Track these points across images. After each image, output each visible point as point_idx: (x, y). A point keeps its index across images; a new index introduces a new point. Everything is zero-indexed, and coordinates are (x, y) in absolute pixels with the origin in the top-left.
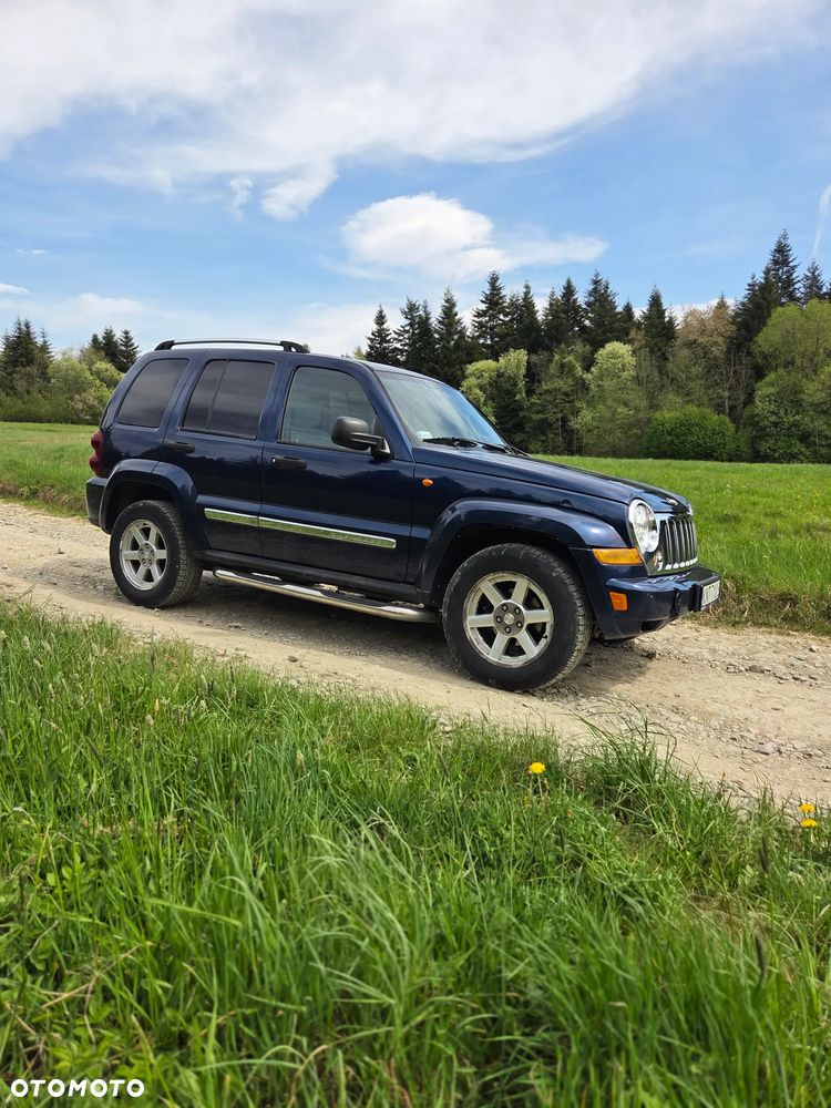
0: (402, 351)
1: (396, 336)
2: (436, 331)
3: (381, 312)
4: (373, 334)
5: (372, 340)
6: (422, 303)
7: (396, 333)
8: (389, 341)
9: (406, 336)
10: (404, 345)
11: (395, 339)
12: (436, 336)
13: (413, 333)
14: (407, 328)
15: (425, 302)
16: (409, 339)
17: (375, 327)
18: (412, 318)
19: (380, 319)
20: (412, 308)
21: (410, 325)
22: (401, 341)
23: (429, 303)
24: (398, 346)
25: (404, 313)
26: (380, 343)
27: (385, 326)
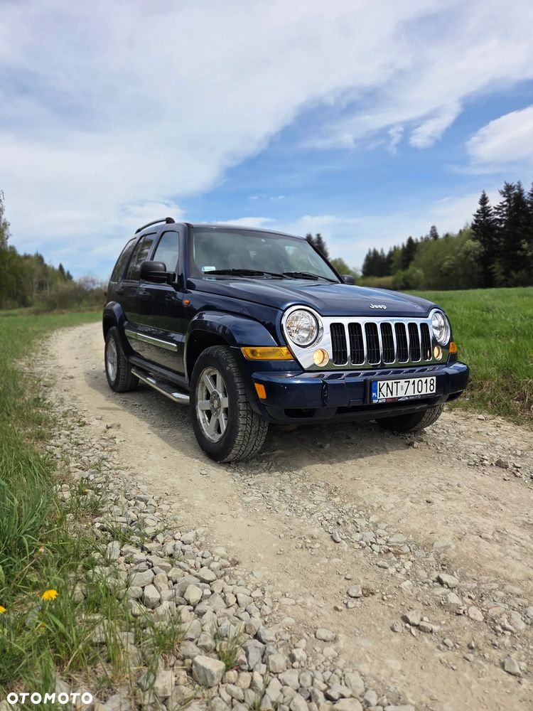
0: (501, 221)
1: (496, 211)
2: (529, 202)
3: (484, 195)
4: (478, 212)
5: (476, 216)
6: (515, 183)
7: (495, 208)
8: (490, 215)
9: (504, 209)
10: (502, 216)
11: (495, 213)
12: (529, 206)
13: (510, 207)
14: (505, 203)
15: (519, 182)
16: (506, 211)
17: (479, 207)
18: (509, 196)
19: (484, 200)
20: (509, 188)
21: (508, 201)
22: (500, 213)
23: (522, 182)
24: (498, 217)
25: (502, 193)
26: (484, 217)
27: (487, 205)
